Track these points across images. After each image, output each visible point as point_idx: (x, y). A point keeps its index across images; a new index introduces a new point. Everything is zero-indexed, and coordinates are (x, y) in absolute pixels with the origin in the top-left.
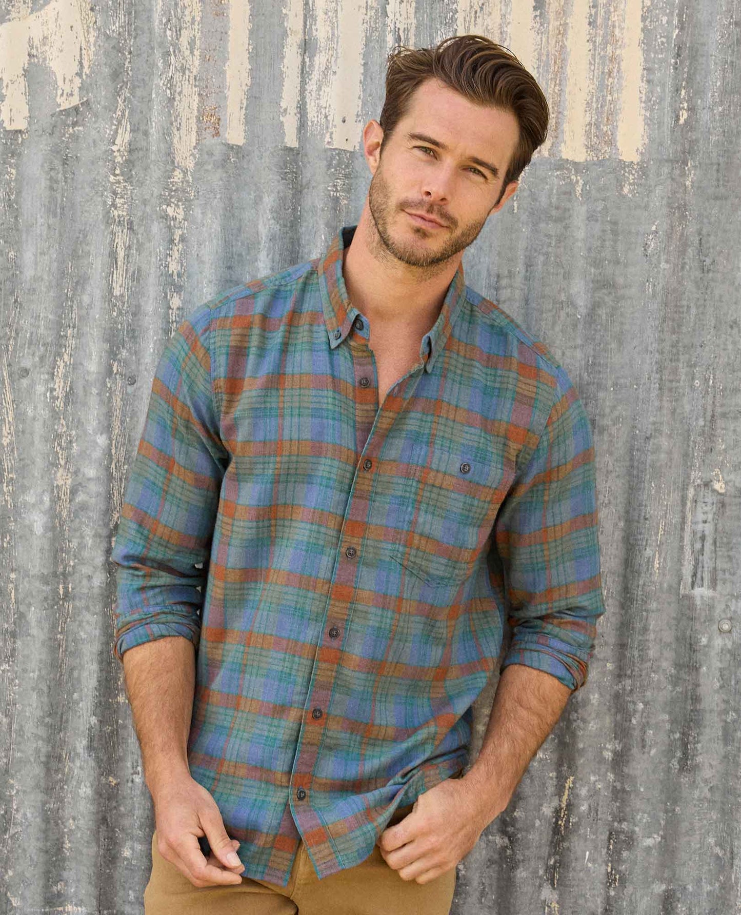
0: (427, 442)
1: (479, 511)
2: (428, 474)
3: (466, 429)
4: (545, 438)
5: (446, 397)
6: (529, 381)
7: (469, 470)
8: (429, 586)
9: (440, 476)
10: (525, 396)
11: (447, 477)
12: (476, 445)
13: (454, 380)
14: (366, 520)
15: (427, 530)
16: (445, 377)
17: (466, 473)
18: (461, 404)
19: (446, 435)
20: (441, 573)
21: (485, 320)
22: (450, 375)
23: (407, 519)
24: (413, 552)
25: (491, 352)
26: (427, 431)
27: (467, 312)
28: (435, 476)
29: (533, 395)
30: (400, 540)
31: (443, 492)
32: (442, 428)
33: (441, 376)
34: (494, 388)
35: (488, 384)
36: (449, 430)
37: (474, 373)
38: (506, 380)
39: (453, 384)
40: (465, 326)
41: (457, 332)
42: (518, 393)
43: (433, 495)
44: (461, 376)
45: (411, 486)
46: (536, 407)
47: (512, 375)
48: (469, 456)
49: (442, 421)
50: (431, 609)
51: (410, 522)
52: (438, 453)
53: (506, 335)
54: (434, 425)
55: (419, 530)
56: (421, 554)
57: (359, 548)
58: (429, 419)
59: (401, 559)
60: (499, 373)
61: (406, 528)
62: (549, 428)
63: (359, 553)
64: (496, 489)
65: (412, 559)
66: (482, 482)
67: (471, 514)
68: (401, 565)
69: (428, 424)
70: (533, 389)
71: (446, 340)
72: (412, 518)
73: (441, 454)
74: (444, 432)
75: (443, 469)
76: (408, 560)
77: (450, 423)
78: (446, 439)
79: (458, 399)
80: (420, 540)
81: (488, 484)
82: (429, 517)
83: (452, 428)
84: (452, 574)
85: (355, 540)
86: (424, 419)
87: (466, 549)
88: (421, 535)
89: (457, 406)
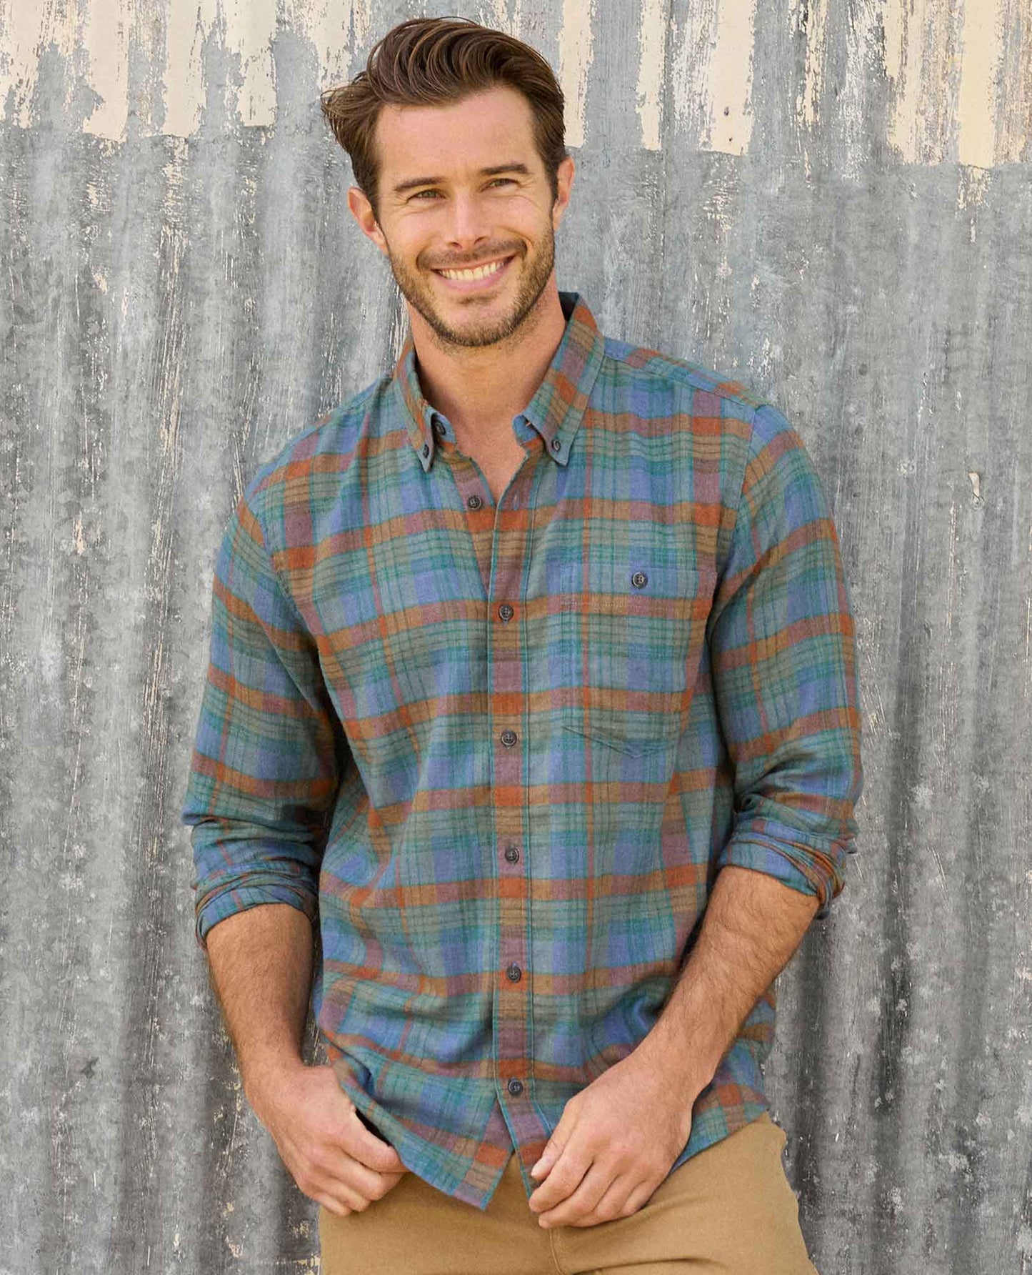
0: (579, 558)
1: (678, 635)
2: (588, 600)
3: (632, 526)
4: (743, 512)
5: (596, 492)
6: (710, 439)
7: (646, 581)
8: (632, 757)
9: (607, 599)
10: (707, 461)
11: (616, 598)
12: (649, 544)
13: (604, 467)
14: (523, 688)
15: (606, 679)
16: (591, 465)
17: (642, 586)
18: (620, 495)
19: (606, 542)
20: (644, 736)
21: (637, 376)
22: (598, 461)
23: (574, 670)
24: (595, 713)
25: (653, 415)
26: (575, 543)
27: (610, 372)
28: (600, 602)
29: (718, 457)
30: (572, 701)
31: (617, 621)
32: (596, 533)
33: (584, 465)
34: (664, 462)
35: (655, 459)
36: (607, 534)
37: (629, 450)
38: (677, 446)
39: (603, 472)
40: (609, 390)
41: (597, 403)
42: (696, 460)
43: (605, 629)
44: (615, 458)
45: (570, 623)
46: (723, 471)
47: (685, 437)
48: (642, 562)
49: (595, 523)
50: (643, 789)
51: (579, 674)
52: (595, 567)
53: (672, 388)
54: (584, 533)
55: (594, 681)
56: (607, 715)
57: (518, 729)
58: (576, 525)
59: (579, 727)
60: (667, 440)
61: (575, 684)
62: (746, 498)
63: (520, 737)
64: (694, 599)
65: (596, 724)
66: (671, 594)
67: (669, 643)
68: (583, 736)
69: (577, 534)
70: (717, 448)
71: (580, 416)
72: (581, 666)
73: (601, 567)
74: (601, 538)
75: (609, 588)
76: (590, 726)
77: (608, 525)
78: (606, 547)
79: (615, 489)
80: (601, 696)
81: (679, 595)
82: (606, 660)
83: (612, 530)
84: (660, 732)
85: (512, 719)
86: (569, 528)
87: (672, 693)
88: (600, 688)
89: (614, 499)
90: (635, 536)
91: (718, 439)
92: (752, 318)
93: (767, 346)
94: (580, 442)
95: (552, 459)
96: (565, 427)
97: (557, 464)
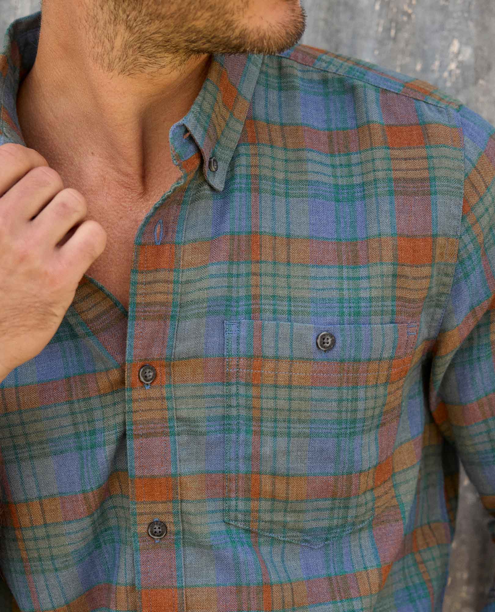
0: (248, 312)
1: (371, 403)
2: (261, 367)
3: (313, 271)
4: (466, 239)
5: (266, 226)
6: (412, 152)
7: (334, 342)
8: (312, 549)
9: (284, 365)
10: (412, 180)
11: (297, 365)
12: (335, 294)
13: (274, 193)
14: (172, 471)
15: (282, 464)
16: (258, 190)
17: (329, 349)
18: (296, 231)
19: (281, 292)
20: (325, 524)
21: (307, 76)
22: (266, 185)
23: (241, 454)
24: (265, 505)
25: (333, 126)
26: (242, 293)
27: (273, 72)
28: (275, 369)
29: (425, 174)
30: (237, 490)
31: (295, 393)
32: (268, 280)
33: (250, 190)
34: (352, 186)
35: (341, 182)
36: (282, 282)
37: (306, 172)
38: (370, 165)
39: (273, 201)
40: (273, 96)
41: (260, 111)
42: (397, 180)
43: (282, 403)
44: (287, 181)
45: (237, 395)
46: (436, 193)
47: (380, 153)
48: (329, 318)
49: (267, 268)
50: (331, 584)
51: (249, 458)
52: (270, 325)
53: (353, 89)
54: (253, 280)
55: (267, 467)
56: (280, 505)
57: (169, 519)
58: (243, 269)
59: (245, 521)
60: (355, 158)
61: (243, 468)
62: (469, 221)
63: (171, 528)
64: (391, 358)
65: (267, 517)
66: (363, 356)
67: (360, 415)
68: (247, 531)
69: (243, 280)
70: (425, 163)
71: (239, 128)
72: (250, 450)
73: (277, 326)
74: (274, 287)
75: (287, 353)
76: (259, 520)
77: (282, 269)
78: (281, 298)
79: (289, 224)
80: (274, 484)
81: (374, 356)
82: (282, 442)
83: (288, 276)
84: (345, 518)
85: (160, 507)
86: (235, 272)
87: (361, 472)
88: (274, 475)
89: (288, 237)
90: (319, 284)
91: (424, 152)
92: (439, 17)
93: (455, 46)
94: (243, 160)
95: (206, 181)
96: (223, 141)
97: (212, 188)
